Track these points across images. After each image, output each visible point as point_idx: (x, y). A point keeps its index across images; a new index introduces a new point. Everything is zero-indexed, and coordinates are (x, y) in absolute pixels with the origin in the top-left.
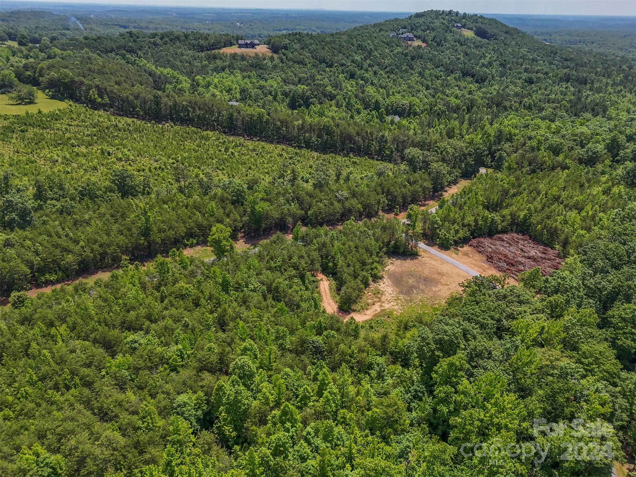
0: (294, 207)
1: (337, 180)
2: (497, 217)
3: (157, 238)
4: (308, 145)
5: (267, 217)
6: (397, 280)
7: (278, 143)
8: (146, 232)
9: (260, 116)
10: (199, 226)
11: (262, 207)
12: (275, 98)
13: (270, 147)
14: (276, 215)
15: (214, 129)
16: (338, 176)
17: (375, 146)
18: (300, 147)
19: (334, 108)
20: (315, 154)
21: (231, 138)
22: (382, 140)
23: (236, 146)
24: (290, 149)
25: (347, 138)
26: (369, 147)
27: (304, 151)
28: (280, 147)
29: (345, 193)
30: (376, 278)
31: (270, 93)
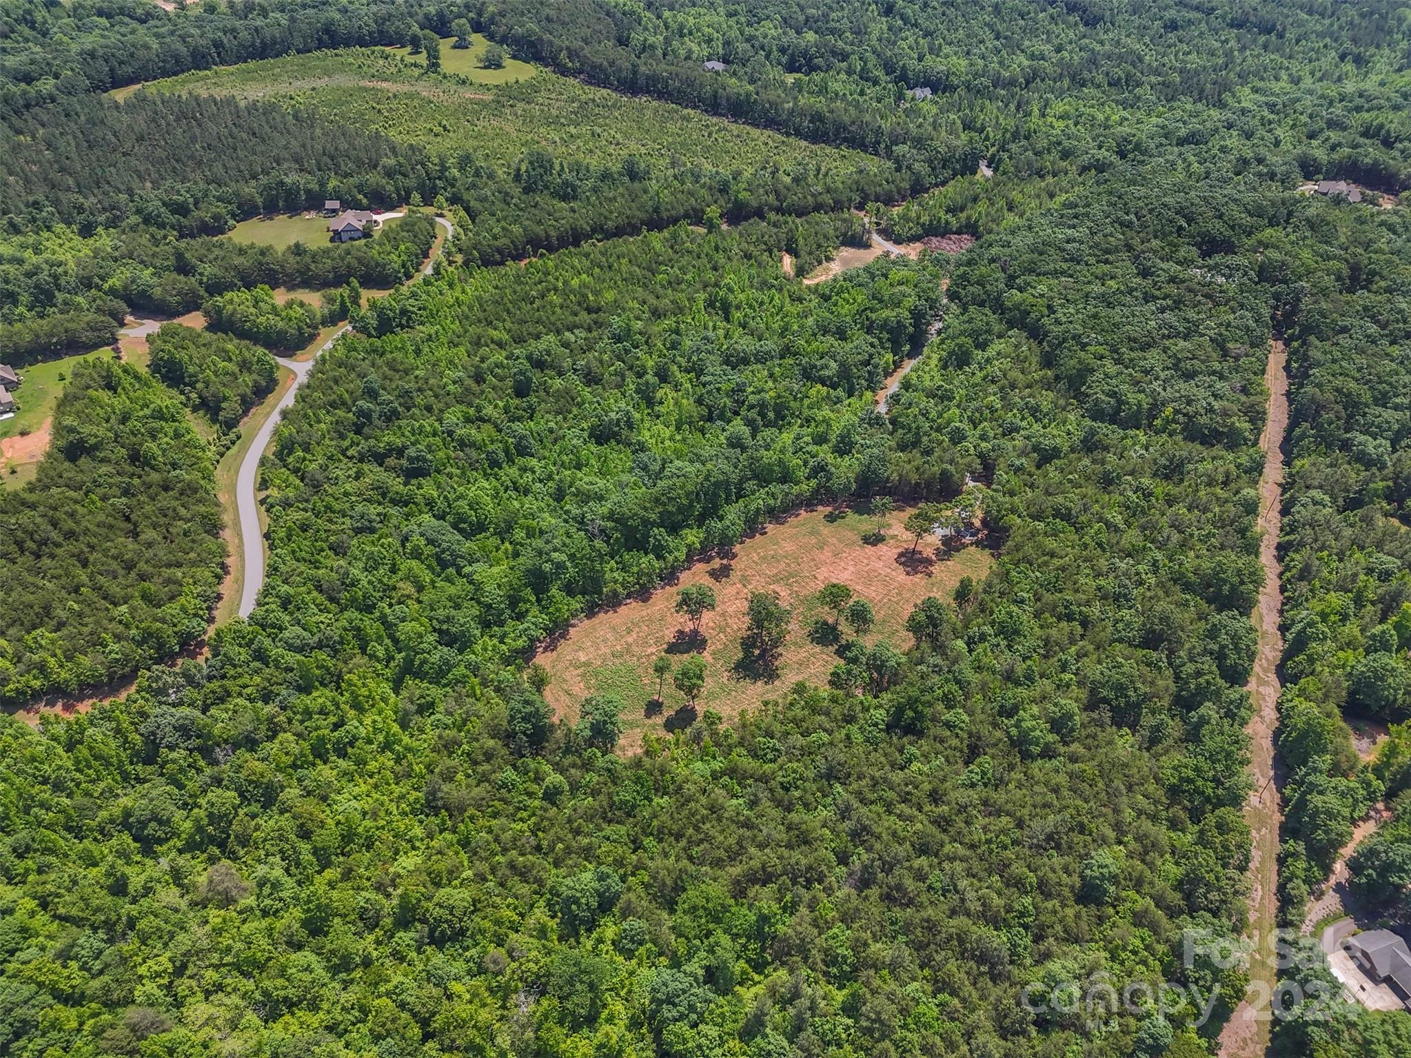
0: (772, 198)
1: (816, 176)
2: (953, 220)
3: (665, 215)
4: (798, 133)
5: (747, 205)
6: (845, 262)
7: (765, 127)
8: (656, 210)
9: (748, 95)
10: (694, 209)
11: (744, 195)
12: (767, 57)
13: (755, 132)
14: (755, 204)
15: (695, 107)
16: (818, 170)
17: (871, 138)
18: (788, 135)
19: (843, 76)
20: (804, 143)
21: (715, 120)
22: (878, 131)
23: (720, 130)
24: (778, 137)
25: (840, 127)
26: (863, 138)
27: (792, 139)
28: (767, 132)
29: (819, 189)
30: (829, 259)
31: (763, 48)
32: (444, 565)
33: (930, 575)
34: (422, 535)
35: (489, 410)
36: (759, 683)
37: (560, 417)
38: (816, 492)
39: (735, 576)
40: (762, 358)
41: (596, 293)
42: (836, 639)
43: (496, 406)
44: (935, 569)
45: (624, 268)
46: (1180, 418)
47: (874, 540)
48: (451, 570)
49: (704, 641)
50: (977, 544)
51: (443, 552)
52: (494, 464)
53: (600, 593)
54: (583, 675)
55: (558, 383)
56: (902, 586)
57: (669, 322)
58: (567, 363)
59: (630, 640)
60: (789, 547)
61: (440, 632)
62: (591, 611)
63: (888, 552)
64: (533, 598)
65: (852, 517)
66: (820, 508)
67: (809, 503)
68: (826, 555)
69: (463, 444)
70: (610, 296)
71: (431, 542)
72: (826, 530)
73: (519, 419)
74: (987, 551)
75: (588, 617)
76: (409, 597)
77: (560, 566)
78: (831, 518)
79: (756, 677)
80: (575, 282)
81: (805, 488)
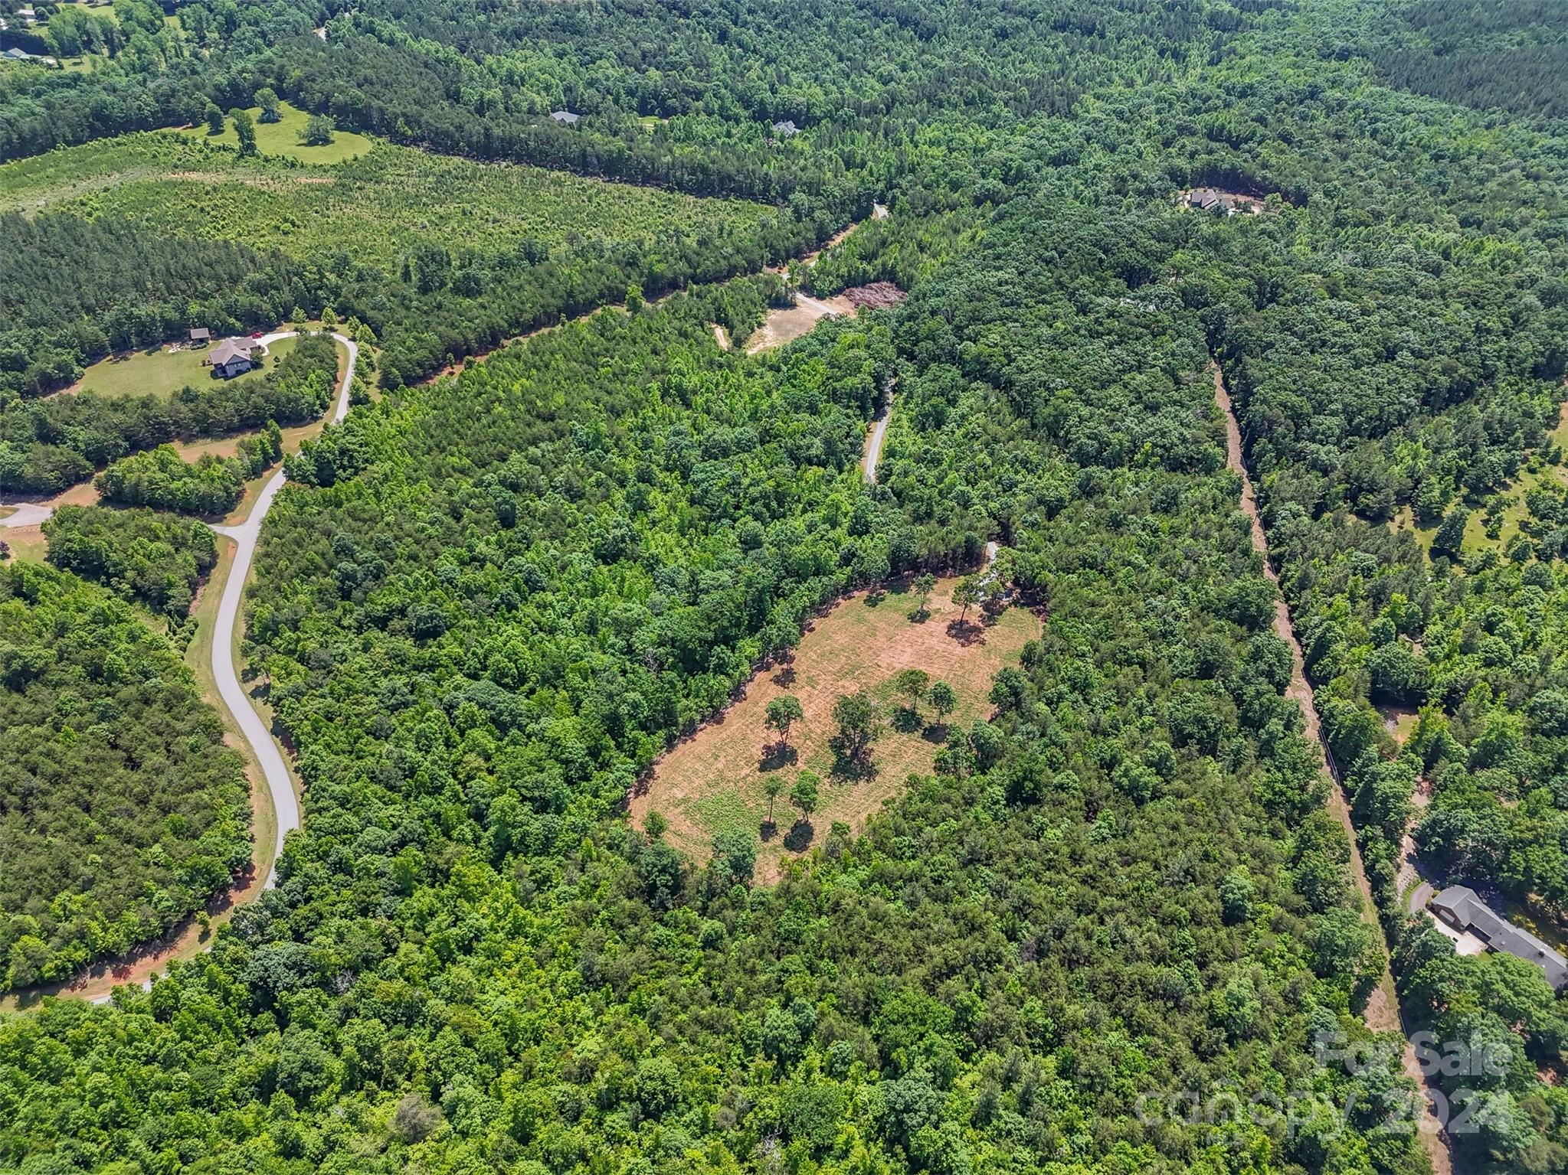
0: (682, 266)
1: (720, 236)
2: (869, 268)
3: (580, 298)
4: (681, 187)
5: (662, 276)
6: (777, 326)
7: (644, 184)
8: (570, 294)
9: (620, 151)
10: (609, 288)
11: (658, 268)
12: (616, 101)
13: (637, 191)
14: (670, 275)
15: (562, 169)
16: (721, 230)
17: (759, 186)
18: (672, 191)
19: (703, 117)
20: (691, 199)
21: (589, 181)
22: (766, 180)
23: (598, 194)
24: (665, 195)
25: (725, 178)
26: (752, 186)
27: (677, 195)
28: (649, 190)
29: (730, 250)
30: (760, 325)
31: (609, 92)
32: (504, 728)
33: (983, 643)
34: (470, 700)
35: (481, 548)
36: (862, 783)
37: (557, 543)
38: (850, 579)
39: (801, 678)
40: (743, 446)
41: (545, 397)
42: (919, 723)
43: (488, 543)
44: (987, 635)
45: (563, 367)
46: (1159, 451)
47: (920, 617)
48: (514, 731)
49: (794, 752)
50: (1015, 603)
51: (501, 713)
52: (511, 607)
53: (676, 724)
54: (686, 813)
55: (542, 506)
56: (962, 659)
57: (629, 420)
58: (543, 480)
59: (720, 766)
60: (842, 639)
61: (532, 799)
62: (670, 743)
63: (937, 627)
64: (612, 743)
65: (890, 598)
66: (856, 594)
67: (846, 591)
68: (881, 641)
69: (469, 592)
70: (560, 398)
71: (482, 705)
72: (872, 615)
73: (518, 552)
74: (1026, 610)
75: (669, 752)
76: (478, 769)
77: (635, 706)
78: (872, 602)
79: (856, 778)
80: (516, 388)
81: (841, 576)
